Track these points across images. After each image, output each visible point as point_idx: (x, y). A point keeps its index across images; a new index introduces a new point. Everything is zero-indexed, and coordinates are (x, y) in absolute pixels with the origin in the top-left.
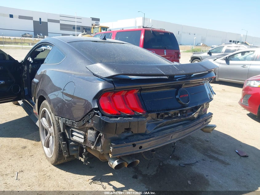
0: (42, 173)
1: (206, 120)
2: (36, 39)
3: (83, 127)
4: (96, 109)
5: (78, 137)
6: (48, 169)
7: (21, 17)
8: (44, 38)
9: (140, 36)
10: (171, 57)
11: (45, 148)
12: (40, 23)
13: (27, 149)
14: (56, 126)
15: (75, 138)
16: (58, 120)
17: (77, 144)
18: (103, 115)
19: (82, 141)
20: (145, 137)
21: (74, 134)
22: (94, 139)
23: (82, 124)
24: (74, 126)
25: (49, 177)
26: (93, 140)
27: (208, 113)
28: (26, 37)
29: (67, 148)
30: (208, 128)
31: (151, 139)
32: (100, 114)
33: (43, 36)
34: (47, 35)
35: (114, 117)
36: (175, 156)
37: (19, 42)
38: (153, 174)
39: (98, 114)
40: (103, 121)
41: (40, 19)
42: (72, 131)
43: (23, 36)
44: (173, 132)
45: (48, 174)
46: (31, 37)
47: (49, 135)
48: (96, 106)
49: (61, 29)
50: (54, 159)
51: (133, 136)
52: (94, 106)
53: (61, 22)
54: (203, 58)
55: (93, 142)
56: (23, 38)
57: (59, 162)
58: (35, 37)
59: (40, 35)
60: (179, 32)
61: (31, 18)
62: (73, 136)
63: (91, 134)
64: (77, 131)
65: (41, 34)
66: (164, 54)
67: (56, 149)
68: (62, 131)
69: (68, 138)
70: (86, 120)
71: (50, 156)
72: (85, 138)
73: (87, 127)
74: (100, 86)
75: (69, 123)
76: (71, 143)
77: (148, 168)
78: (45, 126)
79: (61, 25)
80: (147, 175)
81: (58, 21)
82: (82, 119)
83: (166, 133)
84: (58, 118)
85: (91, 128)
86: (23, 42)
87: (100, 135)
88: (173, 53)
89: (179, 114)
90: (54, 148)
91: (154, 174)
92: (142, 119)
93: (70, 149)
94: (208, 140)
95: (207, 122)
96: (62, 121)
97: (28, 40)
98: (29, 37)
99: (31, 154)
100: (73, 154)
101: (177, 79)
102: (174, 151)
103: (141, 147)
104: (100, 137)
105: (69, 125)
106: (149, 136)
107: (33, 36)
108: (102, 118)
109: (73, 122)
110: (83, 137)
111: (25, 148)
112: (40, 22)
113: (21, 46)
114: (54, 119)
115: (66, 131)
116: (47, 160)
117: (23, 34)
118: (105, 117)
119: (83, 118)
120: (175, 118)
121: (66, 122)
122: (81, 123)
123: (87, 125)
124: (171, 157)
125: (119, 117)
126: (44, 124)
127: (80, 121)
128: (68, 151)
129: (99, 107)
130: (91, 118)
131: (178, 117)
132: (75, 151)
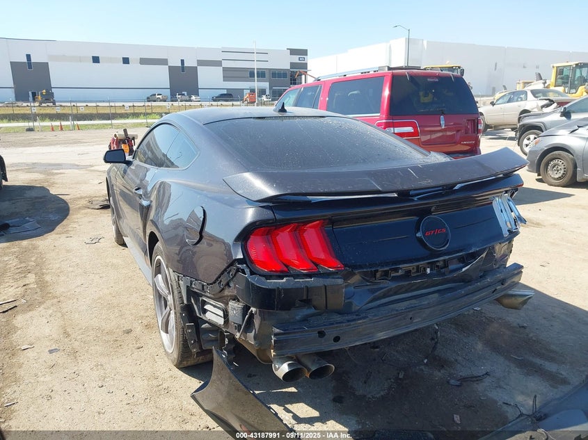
0: (155, 382)
1: (502, 282)
2: (176, 104)
3: (220, 295)
4: (240, 261)
5: (214, 315)
6: (167, 375)
7: (144, 61)
8: (190, 101)
9: (381, 91)
10: (458, 131)
11: (163, 334)
12: (183, 71)
13: (132, 334)
14: (176, 292)
15: (209, 316)
16: (179, 280)
17: (215, 328)
18: (252, 273)
19: (221, 321)
20: (347, 318)
21: (206, 307)
22: (241, 320)
23: (219, 289)
24: (205, 292)
25: (167, 390)
26: (239, 321)
27: (508, 264)
28: (155, 101)
29: (195, 336)
30: (513, 299)
31: (361, 321)
32: (247, 271)
33: (187, 98)
34: (197, 94)
35: (276, 276)
36: (437, 358)
37: (141, 113)
38: (378, 396)
39: (243, 272)
40: (252, 284)
41: (182, 61)
42: (204, 303)
43: (149, 100)
44: (413, 307)
45: (165, 385)
46: (165, 101)
47: (168, 308)
48: (240, 256)
49: (226, 78)
50: (175, 355)
51: (320, 315)
52: (236, 255)
53: (226, 64)
54: (548, 126)
55: (240, 326)
56: (149, 104)
57: (185, 362)
58: (172, 101)
59: (184, 95)
60: (496, 66)
61: (163, 62)
62: (205, 311)
63: (234, 309)
64: (212, 302)
65: (186, 93)
66: (440, 126)
67: (177, 336)
68: (185, 302)
69: (198, 315)
70: (224, 283)
71: (169, 349)
72: (226, 316)
73: (228, 296)
74: (250, 215)
75: (196, 287)
76: (203, 326)
77: (365, 383)
78: (162, 290)
79: (225, 70)
80: (365, 396)
81: (217, 63)
82: (217, 279)
83: (397, 310)
84: (178, 276)
85: (235, 299)
86: (149, 111)
87: (252, 311)
88: (463, 120)
89: (428, 271)
90: (174, 334)
91: (382, 396)
92: (333, 280)
93: (203, 337)
94: (525, 325)
95: (506, 284)
96: (185, 283)
97: (159, 107)
98: (161, 101)
99: (139, 345)
100: (208, 348)
101: (416, 199)
102: (434, 348)
103: (337, 339)
104: (252, 315)
105: (197, 291)
106: (357, 315)
107: (169, 97)
108: (250, 278)
109: (203, 286)
110: (221, 313)
111: (129, 332)
112: (183, 67)
113: (145, 121)
114: (173, 278)
115: (193, 301)
116: (166, 359)
117: (149, 96)
118: (257, 277)
119: (219, 277)
120: (416, 278)
121: (191, 284)
122: (217, 287)
123: (227, 292)
124: (426, 361)
125: (286, 276)
126: (160, 287)
127: (214, 282)
128: (199, 341)
129: (246, 257)
130: (232, 278)
131: (425, 274)
132: (212, 341)
